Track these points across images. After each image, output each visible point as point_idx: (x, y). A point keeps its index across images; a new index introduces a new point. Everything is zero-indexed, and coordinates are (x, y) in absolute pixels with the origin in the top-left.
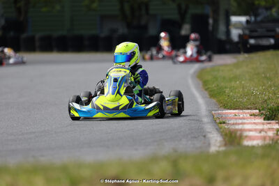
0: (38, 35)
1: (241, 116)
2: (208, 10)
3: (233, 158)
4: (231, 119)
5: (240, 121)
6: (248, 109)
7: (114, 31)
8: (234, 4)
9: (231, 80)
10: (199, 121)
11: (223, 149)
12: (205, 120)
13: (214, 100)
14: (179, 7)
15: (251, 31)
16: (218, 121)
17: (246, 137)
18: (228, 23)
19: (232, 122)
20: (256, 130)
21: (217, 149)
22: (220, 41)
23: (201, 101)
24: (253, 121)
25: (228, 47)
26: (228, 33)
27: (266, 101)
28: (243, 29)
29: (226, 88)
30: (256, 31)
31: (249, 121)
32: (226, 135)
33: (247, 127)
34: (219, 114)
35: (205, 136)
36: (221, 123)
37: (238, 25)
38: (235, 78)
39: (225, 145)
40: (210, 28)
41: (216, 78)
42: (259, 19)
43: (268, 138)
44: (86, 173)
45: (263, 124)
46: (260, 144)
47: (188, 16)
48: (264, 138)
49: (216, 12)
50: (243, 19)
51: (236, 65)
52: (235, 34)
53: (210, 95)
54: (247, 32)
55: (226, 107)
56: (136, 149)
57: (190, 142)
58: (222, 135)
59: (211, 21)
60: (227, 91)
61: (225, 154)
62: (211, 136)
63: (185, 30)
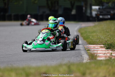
0: (13, 14)
1: (96, 47)
2: (83, 4)
3: (93, 65)
5: (96, 50)
6: (99, 45)
7: (44, 12)
8: (93, 1)
9: (92, 32)
11: (89, 61)
12: (82, 49)
13: (85, 41)
14: (71, 2)
15: (101, 12)
16: (87, 50)
17: (98, 56)
18: (91, 9)
19: (92, 50)
20: (102, 53)
21: (87, 61)
22: (88, 17)
24: (101, 49)
25: (91, 19)
26: (91, 13)
27: (106, 41)
28: (97, 11)
29: (90, 36)
31: (100, 49)
32: (90, 55)
33: (99, 52)
34: (87, 47)
35: (81, 56)
36: (88, 51)
37: (95, 10)
38: (94, 32)
39: (90, 59)
40: (84, 11)
41: (86, 32)
43: (107, 56)
44: (32, 71)
45: (105, 51)
46: (104, 59)
47: (75, 6)
49: (86, 5)
50: (97, 7)
51: (94, 27)
52: (94, 13)
53: (83, 39)
54: (99, 13)
55: (90, 44)
56: (53, 61)
57: (75, 58)
58: (88, 55)
59: (84, 8)
60: (91, 37)
61: (90, 63)
62: (84, 56)
63: (74, 12)
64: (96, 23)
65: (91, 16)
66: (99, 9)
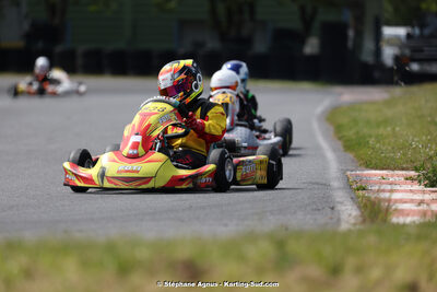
0: (81, 49)
1: (391, 180)
2: (347, 16)
3: (372, 239)
4: (376, 183)
5: (389, 187)
6: (403, 169)
8: (388, 7)
9: (378, 125)
10: (326, 185)
11: (362, 227)
12: (335, 184)
13: (351, 155)
14: (303, 9)
15: (415, 50)
16: (354, 186)
17: (396, 210)
18: (378, 36)
19: (376, 188)
20: (412, 201)
21: (351, 227)
22: (365, 66)
23: (330, 155)
24: (409, 187)
25: (377, 74)
26: (378, 52)
27: (431, 158)
28: (401, 46)
29: (370, 136)
30: (422, 51)
31: (404, 187)
32: (365, 206)
33: (396, 196)
34: (357, 176)
35: (333, 208)
36: (358, 190)
37: (394, 41)
38: (386, 122)
39: (364, 221)
40: (350, 44)
41: (355, 121)
42: (427, 31)
43: (430, 213)
44: (143, 254)
45: (424, 192)
46: (417, 222)
47: (316, 25)
48: (424, 214)
49: (359, 20)
50: (401, 31)
51: (388, 103)
52: (389, 54)
53: (345, 146)
54: (407, 52)
55: (369, 166)
56: (226, 225)
57: (309, 216)
58: (359, 207)
59: (351, 33)
60: (372, 141)
62: (344, 208)
63: (311, 47)
64: (398, 91)
65: (379, 64)
66: (409, 36)
